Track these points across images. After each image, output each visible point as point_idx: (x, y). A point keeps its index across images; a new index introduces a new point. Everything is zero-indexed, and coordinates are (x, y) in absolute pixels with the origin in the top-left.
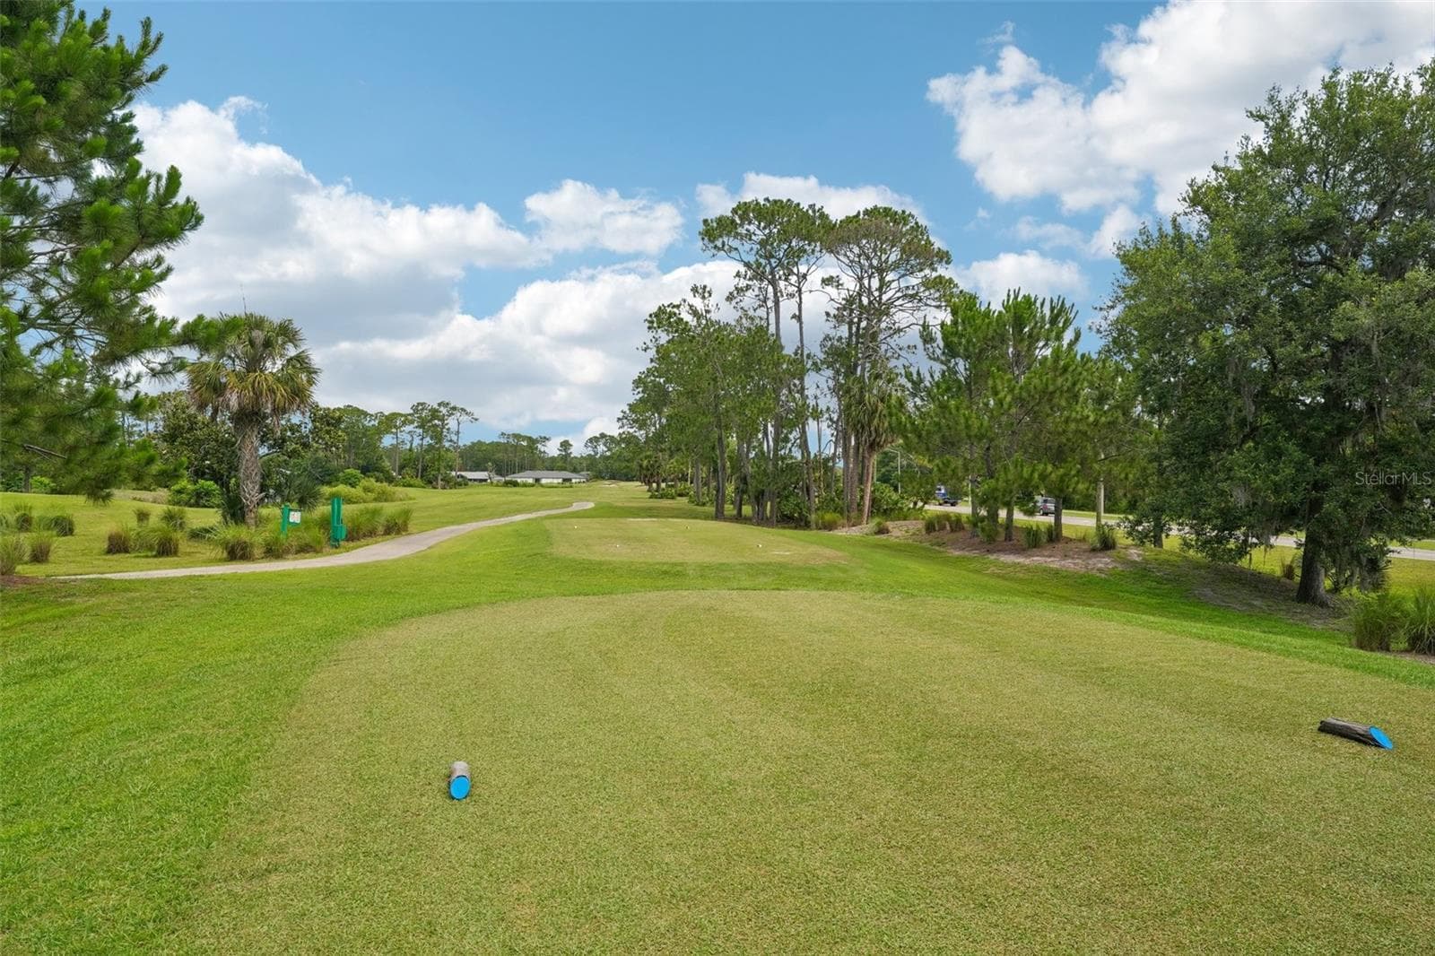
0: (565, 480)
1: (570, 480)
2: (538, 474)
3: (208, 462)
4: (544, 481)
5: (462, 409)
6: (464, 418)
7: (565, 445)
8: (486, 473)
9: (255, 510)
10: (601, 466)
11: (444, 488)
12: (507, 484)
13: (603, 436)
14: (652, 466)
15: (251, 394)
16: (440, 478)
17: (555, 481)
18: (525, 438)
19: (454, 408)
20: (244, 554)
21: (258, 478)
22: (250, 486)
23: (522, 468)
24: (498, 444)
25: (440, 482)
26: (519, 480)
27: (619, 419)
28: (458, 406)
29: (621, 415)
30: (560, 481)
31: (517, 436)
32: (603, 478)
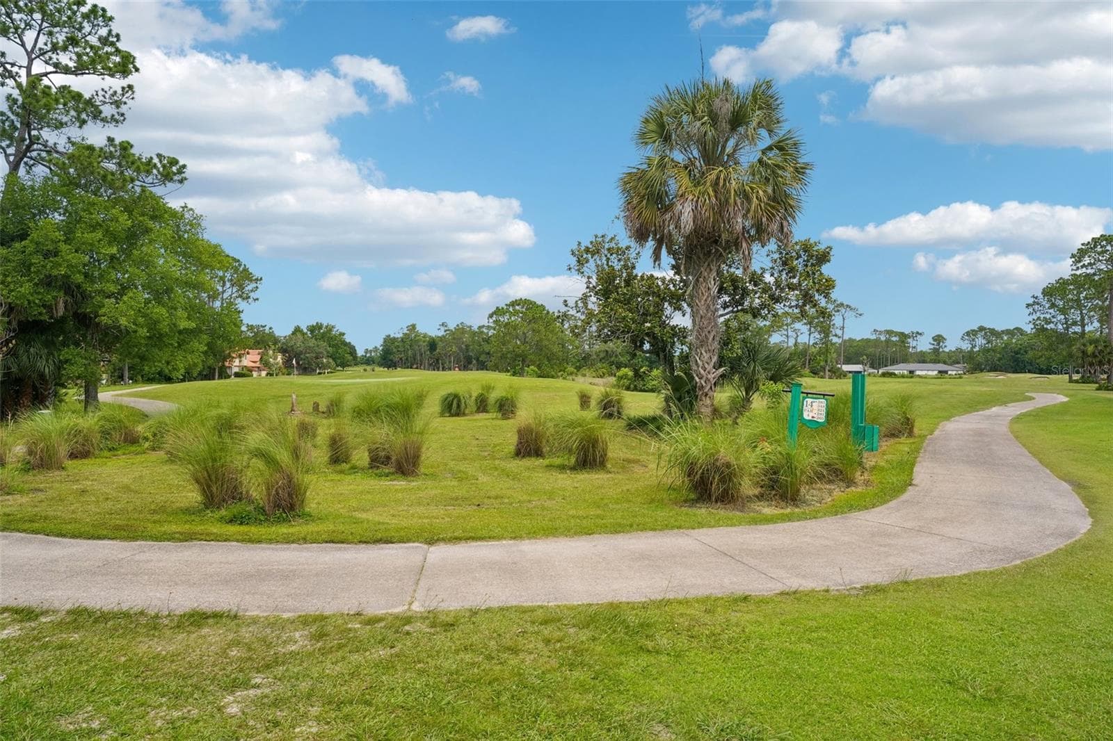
0: (940, 372)
1: (946, 372)
2: (912, 366)
3: (648, 325)
4: (918, 373)
5: (847, 306)
6: (849, 314)
7: (939, 339)
8: (861, 366)
9: (710, 393)
10: (980, 359)
11: (830, 378)
12: (884, 375)
13: (981, 329)
14: (1100, 352)
15: (714, 200)
16: (827, 368)
17: (930, 373)
18: (897, 334)
19: (842, 305)
20: (726, 491)
21: (716, 345)
22: (706, 356)
23: (894, 362)
24: (868, 341)
25: (827, 373)
26: (896, 372)
27: (1028, 306)
28: (845, 303)
29: (1031, 301)
30: (936, 372)
31: (890, 332)
32: (982, 371)
